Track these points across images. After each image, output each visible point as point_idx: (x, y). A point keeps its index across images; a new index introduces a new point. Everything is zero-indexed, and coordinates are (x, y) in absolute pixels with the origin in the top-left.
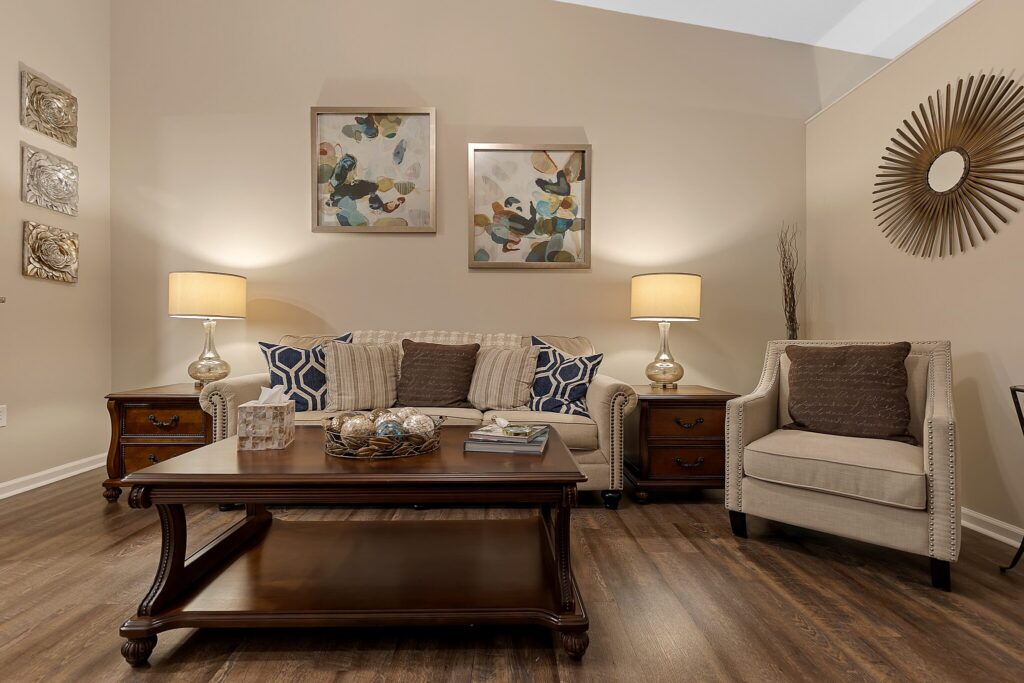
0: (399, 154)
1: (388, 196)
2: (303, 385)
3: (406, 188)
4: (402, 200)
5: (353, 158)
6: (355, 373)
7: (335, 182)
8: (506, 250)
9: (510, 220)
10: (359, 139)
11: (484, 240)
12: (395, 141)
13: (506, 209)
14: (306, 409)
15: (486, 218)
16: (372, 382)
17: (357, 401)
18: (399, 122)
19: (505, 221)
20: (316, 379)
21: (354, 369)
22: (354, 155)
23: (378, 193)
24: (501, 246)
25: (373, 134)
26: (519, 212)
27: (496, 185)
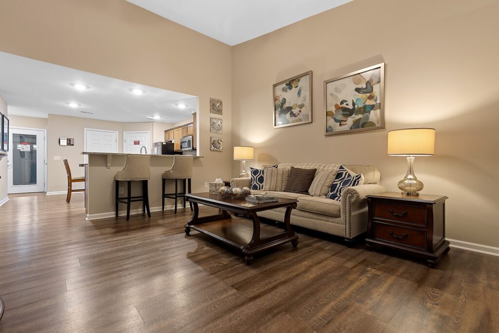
0: (299, 93)
1: (295, 111)
2: (257, 182)
3: (301, 106)
4: (300, 111)
5: (285, 99)
6: (271, 179)
7: (280, 109)
8: (341, 125)
9: (343, 111)
10: (286, 91)
11: (331, 122)
12: (298, 88)
13: (341, 106)
14: (257, 189)
15: (331, 112)
16: (276, 182)
17: (270, 188)
18: (299, 81)
19: (341, 112)
20: (261, 180)
21: (271, 177)
22: (286, 98)
23: (292, 110)
24: (339, 123)
25: (291, 88)
26: (347, 106)
27: (337, 96)
